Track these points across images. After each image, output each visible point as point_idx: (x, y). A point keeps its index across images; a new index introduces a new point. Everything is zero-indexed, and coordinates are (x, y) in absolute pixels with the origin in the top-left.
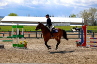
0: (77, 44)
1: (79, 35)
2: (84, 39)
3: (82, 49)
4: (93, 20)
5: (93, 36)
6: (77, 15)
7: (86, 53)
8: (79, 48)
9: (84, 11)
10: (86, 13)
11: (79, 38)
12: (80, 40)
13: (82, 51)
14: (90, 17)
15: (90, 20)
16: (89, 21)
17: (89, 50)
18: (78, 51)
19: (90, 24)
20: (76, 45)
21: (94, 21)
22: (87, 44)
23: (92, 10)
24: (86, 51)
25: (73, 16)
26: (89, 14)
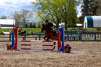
0: (8, 47)
1: (10, 37)
2: (15, 42)
3: (12, 53)
4: (25, 21)
5: (24, 38)
6: (9, 17)
7: (17, 57)
8: (9, 51)
9: (16, 12)
10: (18, 14)
11: (10, 41)
12: (11, 43)
13: (13, 54)
14: (22, 19)
15: (22, 21)
16: (21, 23)
17: (19, 53)
18: (8, 54)
19: (21, 26)
20: (6, 48)
21: (26, 23)
22: (18, 47)
23: (24, 11)
24: (16, 54)
25: (4, 18)
26: (20, 16)
